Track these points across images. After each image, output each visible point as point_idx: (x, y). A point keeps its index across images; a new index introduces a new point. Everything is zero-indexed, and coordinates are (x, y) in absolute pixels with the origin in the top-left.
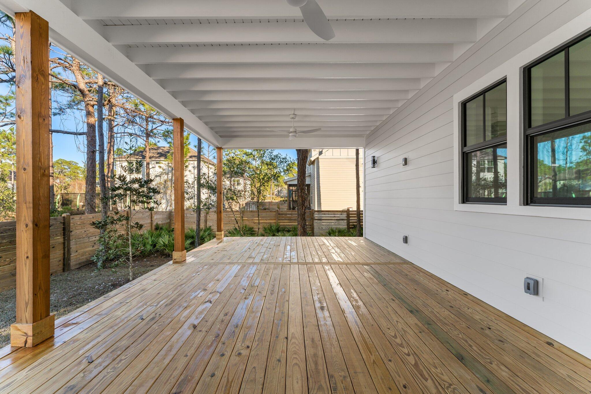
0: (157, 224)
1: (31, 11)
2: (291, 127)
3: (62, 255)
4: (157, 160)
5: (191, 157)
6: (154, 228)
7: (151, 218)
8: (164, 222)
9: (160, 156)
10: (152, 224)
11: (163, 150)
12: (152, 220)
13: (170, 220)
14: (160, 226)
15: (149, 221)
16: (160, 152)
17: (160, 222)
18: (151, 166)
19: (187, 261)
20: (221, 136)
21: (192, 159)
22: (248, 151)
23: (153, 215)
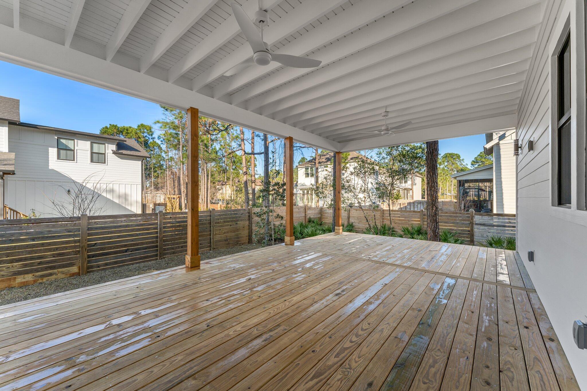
0: (310, 218)
1: (191, 107)
2: (383, 125)
3: (248, 233)
4: (325, 165)
5: (352, 159)
6: (307, 220)
7: (305, 212)
8: (316, 216)
9: (327, 161)
10: (305, 217)
11: (330, 155)
12: (305, 214)
13: (321, 215)
14: (312, 220)
15: (304, 215)
16: (328, 157)
17: (312, 217)
18: (319, 170)
19: (295, 245)
20: (339, 142)
21: (352, 161)
22: (416, 145)
23: (306, 211)
